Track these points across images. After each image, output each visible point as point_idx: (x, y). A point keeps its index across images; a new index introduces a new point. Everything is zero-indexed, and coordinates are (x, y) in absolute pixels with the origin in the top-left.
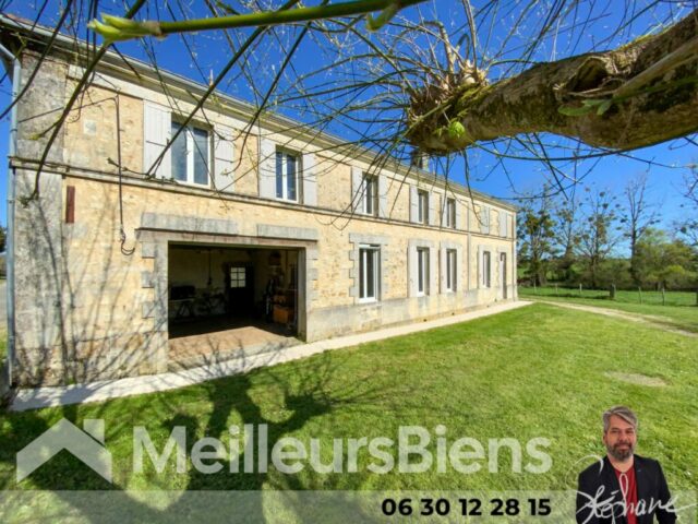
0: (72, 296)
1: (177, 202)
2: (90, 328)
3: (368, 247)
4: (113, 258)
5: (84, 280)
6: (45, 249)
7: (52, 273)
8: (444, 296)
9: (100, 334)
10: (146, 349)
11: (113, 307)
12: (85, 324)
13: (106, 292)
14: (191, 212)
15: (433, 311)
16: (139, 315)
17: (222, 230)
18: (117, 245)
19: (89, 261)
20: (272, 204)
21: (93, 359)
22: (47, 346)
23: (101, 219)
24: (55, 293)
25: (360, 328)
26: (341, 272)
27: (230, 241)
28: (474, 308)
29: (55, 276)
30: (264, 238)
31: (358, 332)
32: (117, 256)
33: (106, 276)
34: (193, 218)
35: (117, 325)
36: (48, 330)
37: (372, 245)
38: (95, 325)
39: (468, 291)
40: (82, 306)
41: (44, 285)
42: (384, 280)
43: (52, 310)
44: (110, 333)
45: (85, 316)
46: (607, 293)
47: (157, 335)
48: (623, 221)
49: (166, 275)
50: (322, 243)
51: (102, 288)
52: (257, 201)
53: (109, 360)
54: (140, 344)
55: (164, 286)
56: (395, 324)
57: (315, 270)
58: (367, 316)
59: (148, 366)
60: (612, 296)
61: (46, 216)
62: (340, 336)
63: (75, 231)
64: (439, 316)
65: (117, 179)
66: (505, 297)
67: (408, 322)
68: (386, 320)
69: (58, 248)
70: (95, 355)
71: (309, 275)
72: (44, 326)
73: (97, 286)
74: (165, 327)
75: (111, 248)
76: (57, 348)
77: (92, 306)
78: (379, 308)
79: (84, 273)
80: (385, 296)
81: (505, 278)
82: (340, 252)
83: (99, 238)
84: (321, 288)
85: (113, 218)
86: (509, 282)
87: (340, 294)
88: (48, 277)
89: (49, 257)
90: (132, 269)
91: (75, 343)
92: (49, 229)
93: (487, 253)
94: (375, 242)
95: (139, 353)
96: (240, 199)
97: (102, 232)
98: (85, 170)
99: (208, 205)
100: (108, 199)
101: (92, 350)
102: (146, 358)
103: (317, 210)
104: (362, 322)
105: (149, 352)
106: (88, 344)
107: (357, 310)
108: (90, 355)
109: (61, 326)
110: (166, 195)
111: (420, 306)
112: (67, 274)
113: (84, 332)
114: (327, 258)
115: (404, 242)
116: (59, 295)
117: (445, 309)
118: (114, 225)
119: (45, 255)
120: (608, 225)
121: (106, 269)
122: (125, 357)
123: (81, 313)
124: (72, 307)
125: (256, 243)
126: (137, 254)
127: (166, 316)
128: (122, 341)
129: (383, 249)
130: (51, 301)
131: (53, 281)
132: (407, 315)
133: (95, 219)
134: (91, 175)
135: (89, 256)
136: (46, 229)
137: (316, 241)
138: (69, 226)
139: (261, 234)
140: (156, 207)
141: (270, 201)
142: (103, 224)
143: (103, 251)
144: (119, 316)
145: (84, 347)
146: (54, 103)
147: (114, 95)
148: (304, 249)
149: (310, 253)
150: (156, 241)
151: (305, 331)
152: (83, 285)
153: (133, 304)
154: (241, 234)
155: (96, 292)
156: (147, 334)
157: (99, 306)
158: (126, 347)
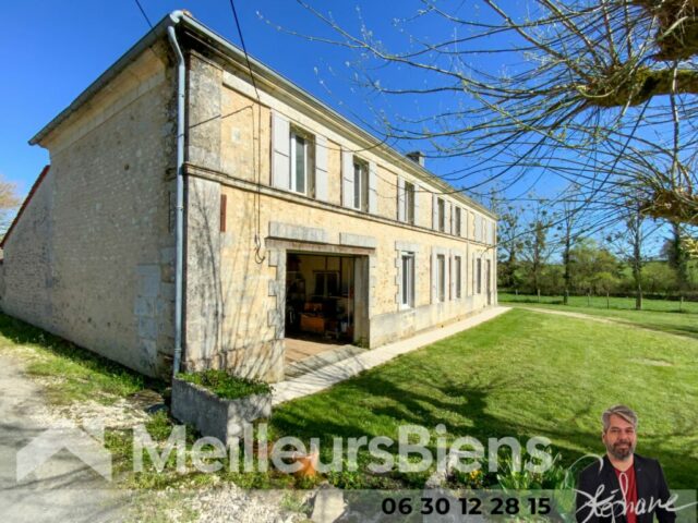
0: (223, 305)
1: (290, 211)
2: (234, 337)
3: (406, 254)
4: (250, 267)
5: (232, 289)
6: (209, 259)
7: (213, 283)
8: (453, 302)
9: (240, 343)
10: (271, 358)
11: (249, 315)
12: (230, 335)
13: (245, 301)
14: (300, 221)
15: (447, 318)
16: (265, 324)
17: (320, 240)
18: (253, 253)
19: (234, 270)
20: (350, 213)
21: (238, 368)
22: (207, 357)
23: (242, 228)
24: (215, 303)
25: (402, 335)
26: (389, 279)
27: (323, 250)
28: (471, 314)
29: (215, 285)
30: (344, 246)
31: (402, 338)
32: (252, 265)
33: (245, 284)
34: (300, 226)
35: (251, 334)
36: (208, 340)
37: (410, 253)
38: (237, 335)
39: (467, 297)
40: (229, 316)
41: (207, 295)
42: (417, 287)
43: (211, 321)
44: (246, 342)
45: (230, 326)
46: (561, 298)
47: (278, 343)
48: (559, 228)
49: (284, 283)
50: (378, 251)
51: (242, 297)
52: (341, 210)
53: (247, 369)
54: (268, 352)
55: (283, 294)
56: (424, 330)
57: (374, 277)
58: (406, 323)
59: (272, 375)
60: (565, 301)
61: (210, 224)
62: (390, 342)
63: (226, 240)
64: (451, 321)
65: (255, 188)
66: (489, 303)
67: (432, 328)
68: (418, 328)
69: (217, 257)
70: (239, 364)
71: (371, 282)
72: (206, 336)
73: (238, 296)
74: (282, 335)
75: (248, 257)
76: (216, 358)
77: (235, 315)
78: (414, 314)
79: (231, 282)
80: (417, 303)
81: (488, 285)
82: (389, 259)
83: (242, 247)
84: (377, 295)
85: (250, 227)
86: (491, 289)
87: (389, 301)
88: (210, 286)
89: (211, 267)
90: (262, 277)
91: (226, 354)
92: (212, 239)
93: (479, 260)
94: (412, 250)
95: (267, 361)
96: (330, 208)
97: (243, 240)
98: (236, 179)
99: (310, 214)
100: (247, 208)
101: (237, 359)
102: (271, 368)
103: (377, 219)
104: (404, 328)
105: (273, 361)
106: (234, 353)
107: (401, 316)
108: (236, 363)
109: (217, 335)
110: (284, 203)
111: (439, 312)
112: (220, 283)
113: (229, 342)
114: (381, 265)
115: (429, 249)
116: (217, 305)
117: (454, 315)
118: (250, 234)
119: (208, 264)
120: (546, 232)
121: (245, 278)
122: (258, 365)
123: (228, 322)
124: (223, 316)
125: (338, 251)
126: (266, 262)
127: (284, 324)
128: (256, 350)
129: (417, 256)
130: (212, 311)
131: (213, 291)
132: (431, 322)
133: (239, 227)
134: (239, 184)
135: (234, 265)
136: (209, 240)
137: (373, 249)
138: (222, 235)
139: (343, 243)
140: (277, 215)
141: (349, 210)
142: (244, 233)
143: (243, 260)
144: (253, 325)
145: (231, 357)
146: (215, 110)
147: (251, 103)
148: (367, 256)
149: (372, 261)
150: (278, 251)
151: (368, 338)
152: (230, 294)
153: (261, 313)
154: (330, 242)
155: (238, 301)
156: (272, 342)
157: (240, 314)
158: (259, 356)
